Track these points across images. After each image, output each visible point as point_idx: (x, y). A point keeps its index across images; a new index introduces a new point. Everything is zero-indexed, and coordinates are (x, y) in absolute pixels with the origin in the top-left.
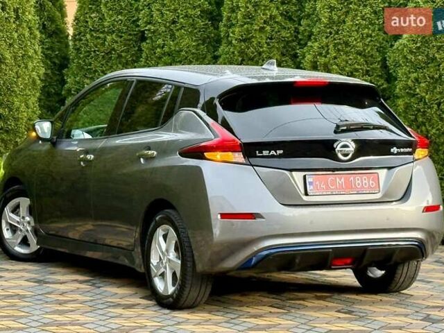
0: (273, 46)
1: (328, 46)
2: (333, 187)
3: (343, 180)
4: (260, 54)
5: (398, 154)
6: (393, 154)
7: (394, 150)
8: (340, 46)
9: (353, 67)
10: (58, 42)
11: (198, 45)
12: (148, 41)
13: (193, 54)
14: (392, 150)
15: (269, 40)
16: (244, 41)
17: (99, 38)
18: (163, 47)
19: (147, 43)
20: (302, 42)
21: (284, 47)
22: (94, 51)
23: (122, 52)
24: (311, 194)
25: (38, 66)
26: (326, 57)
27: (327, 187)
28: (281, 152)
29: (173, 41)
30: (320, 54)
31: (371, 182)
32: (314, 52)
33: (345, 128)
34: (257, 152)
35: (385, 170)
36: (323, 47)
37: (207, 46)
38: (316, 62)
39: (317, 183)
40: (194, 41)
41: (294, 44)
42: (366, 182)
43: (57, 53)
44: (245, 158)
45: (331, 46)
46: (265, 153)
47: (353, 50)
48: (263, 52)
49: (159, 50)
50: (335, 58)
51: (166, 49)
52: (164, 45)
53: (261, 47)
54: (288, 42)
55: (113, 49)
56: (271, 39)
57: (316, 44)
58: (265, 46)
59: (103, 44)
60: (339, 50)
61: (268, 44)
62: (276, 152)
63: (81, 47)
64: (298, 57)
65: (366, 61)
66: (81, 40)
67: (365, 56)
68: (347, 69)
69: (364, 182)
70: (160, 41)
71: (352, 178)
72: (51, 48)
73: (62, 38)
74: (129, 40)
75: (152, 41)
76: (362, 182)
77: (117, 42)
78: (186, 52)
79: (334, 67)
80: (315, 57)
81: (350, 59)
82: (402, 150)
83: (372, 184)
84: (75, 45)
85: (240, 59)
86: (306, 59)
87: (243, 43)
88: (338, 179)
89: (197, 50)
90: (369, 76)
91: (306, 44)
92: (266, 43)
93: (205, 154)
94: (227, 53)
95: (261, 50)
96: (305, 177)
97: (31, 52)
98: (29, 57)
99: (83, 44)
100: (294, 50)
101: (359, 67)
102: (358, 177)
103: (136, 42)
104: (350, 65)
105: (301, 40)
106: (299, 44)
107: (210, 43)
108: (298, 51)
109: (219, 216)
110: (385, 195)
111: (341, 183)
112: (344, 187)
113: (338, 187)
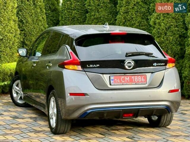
0: (138, 15)
1: (160, 15)
2: (124, 81)
3: (128, 78)
4: (132, 18)
5: (157, 66)
6: (154, 66)
7: (155, 64)
8: (165, 15)
9: (170, 24)
10: (56, 14)
11: (108, 15)
12: (89, 13)
13: (106, 18)
14: (154, 64)
15: (136, 13)
16: (126, 13)
17: (70, 12)
18: (94, 16)
19: (88, 14)
20: (151, 13)
21: (143, 15)
22: (68, 18)
23: (79, 18)
24: (113, 84)
25: (44, 24)
26: (159, 19)
27: (121, 82)
28: (99, 65)
29: (98, 13)
30: (157, 18)
31: (142, 79)
32: (154, 17)
33: (131, 54)
34: (87, 65)
35: (150, 74)
36: (158, 16)
37: (112, 15)
38: (155, 22)
39: (116, 79)
40: (107, 13)
41: (147, 14)
42: (140, 79)
43: (55, 18)
44: (82, 68)
45: (162, 15)
46: (91, 66)
47: (170, 17)
48: (134, 17)
49: (92, 17)
50: (163, 20)
51: (95, 17)
52: (95, 15)
53: (133, 16)
54: (145, 13)
55: (75, 17)
56: (137, 12)
57: (156, 14)
58: (135, 15)
59: (71, 15)
60: (165, 17)
61: (136, 14)
62: (96, 66)
63: (63, 16)
64: (149, 20)
65: (176, 21)
66: (63, 13)
67: (176, 19)
68: (168, 25)
69: (139, 79)
70: (93, 13)
71: (133, 77)
72: (53, 16)
73: (57, 12)
74: (82, 13)
75: (90, 13)
76: (138, 79)
77: (77, 14)
78: (103, 18)
79: (162, 24)
80: (155, 19)
81: (169, 20)
82: (159, 64)
83: (143, 80)
84: (61, 15)
85: (124, 21)
86: (151, 20)
87: (125, 14)
88: (126, 78)
89: (108, 17)
90: (177, 28)
91: (152, 14)
92: (135, 14)
93: (65, 66)
94: (120, 18)
95: (133, 17)
96: (110, 77)
97: (41, 18)
98: (40, 20)
99: (64, 14)
100: (148, 17)
101: (173, 24)
102: (136, 77)
103: (85, 13)
104: (169, 23)
105: (150, 12)
106: (150, 14)
107: (113, 14)
108: (149, 17)
109: (69, 95)
110: (149, 85)
111: (127, 79)
112: (129, 81)
113: (126, 81)
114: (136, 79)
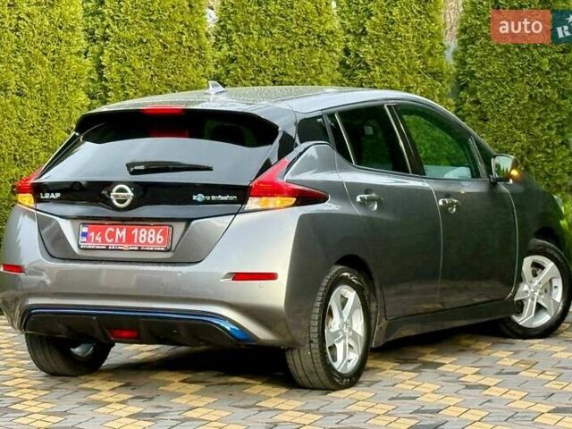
2: (112, 240)
5: (205, 202)
6: (196, 203)
7: (200, 197)
14: (194, 197)
27: (104, 241)
69: (150, 236)
71: (136, 231)
76: (147, 236)
83: (160, 239)
88: (118, 232)
96: (80, 226)
111: (121, 235)
113: (117, 240)
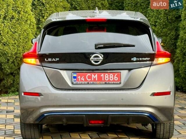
2: (90, 80)
5: (137, 61)
27: (86, 80)
28: (58, 59)
31: (115, 77)
33: (102, 46)
35: (127, 71)
39: (79, 77)
42: (112, 77)
44: (40, 63)
46: (50, 60)
62: (55, 60)
71: (103, 75)
82: (141, 59)
88: (93, 75)
93: (24, 59)
96: (72, 73)
102: (106, 74)
109: (23, 94)
111: (95, 77)
112: (97, 80)
113: (93, 80)
114: (106, 77)
